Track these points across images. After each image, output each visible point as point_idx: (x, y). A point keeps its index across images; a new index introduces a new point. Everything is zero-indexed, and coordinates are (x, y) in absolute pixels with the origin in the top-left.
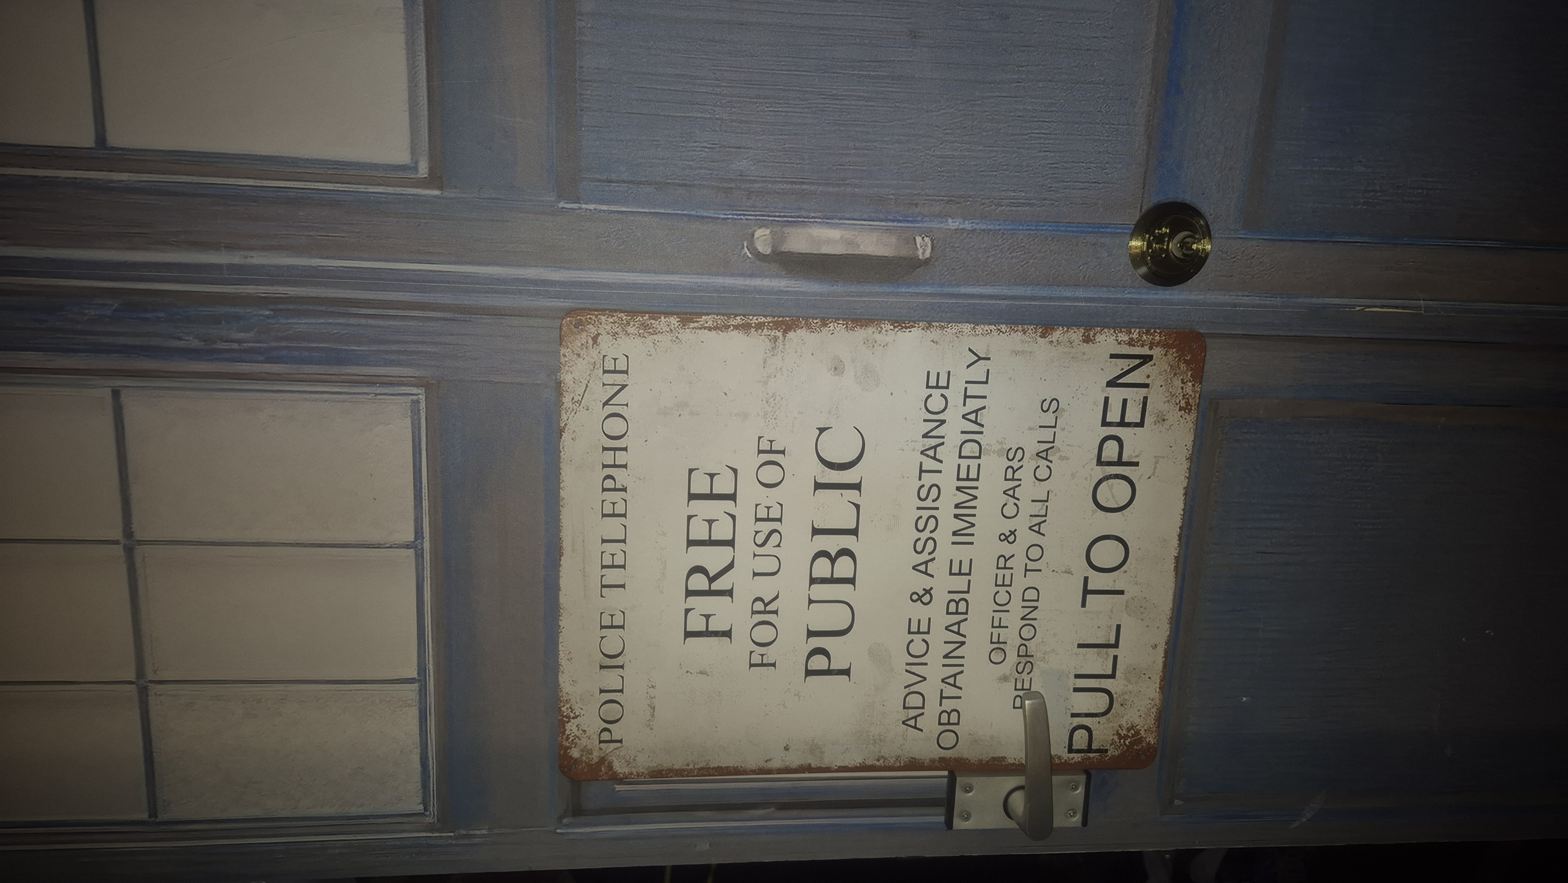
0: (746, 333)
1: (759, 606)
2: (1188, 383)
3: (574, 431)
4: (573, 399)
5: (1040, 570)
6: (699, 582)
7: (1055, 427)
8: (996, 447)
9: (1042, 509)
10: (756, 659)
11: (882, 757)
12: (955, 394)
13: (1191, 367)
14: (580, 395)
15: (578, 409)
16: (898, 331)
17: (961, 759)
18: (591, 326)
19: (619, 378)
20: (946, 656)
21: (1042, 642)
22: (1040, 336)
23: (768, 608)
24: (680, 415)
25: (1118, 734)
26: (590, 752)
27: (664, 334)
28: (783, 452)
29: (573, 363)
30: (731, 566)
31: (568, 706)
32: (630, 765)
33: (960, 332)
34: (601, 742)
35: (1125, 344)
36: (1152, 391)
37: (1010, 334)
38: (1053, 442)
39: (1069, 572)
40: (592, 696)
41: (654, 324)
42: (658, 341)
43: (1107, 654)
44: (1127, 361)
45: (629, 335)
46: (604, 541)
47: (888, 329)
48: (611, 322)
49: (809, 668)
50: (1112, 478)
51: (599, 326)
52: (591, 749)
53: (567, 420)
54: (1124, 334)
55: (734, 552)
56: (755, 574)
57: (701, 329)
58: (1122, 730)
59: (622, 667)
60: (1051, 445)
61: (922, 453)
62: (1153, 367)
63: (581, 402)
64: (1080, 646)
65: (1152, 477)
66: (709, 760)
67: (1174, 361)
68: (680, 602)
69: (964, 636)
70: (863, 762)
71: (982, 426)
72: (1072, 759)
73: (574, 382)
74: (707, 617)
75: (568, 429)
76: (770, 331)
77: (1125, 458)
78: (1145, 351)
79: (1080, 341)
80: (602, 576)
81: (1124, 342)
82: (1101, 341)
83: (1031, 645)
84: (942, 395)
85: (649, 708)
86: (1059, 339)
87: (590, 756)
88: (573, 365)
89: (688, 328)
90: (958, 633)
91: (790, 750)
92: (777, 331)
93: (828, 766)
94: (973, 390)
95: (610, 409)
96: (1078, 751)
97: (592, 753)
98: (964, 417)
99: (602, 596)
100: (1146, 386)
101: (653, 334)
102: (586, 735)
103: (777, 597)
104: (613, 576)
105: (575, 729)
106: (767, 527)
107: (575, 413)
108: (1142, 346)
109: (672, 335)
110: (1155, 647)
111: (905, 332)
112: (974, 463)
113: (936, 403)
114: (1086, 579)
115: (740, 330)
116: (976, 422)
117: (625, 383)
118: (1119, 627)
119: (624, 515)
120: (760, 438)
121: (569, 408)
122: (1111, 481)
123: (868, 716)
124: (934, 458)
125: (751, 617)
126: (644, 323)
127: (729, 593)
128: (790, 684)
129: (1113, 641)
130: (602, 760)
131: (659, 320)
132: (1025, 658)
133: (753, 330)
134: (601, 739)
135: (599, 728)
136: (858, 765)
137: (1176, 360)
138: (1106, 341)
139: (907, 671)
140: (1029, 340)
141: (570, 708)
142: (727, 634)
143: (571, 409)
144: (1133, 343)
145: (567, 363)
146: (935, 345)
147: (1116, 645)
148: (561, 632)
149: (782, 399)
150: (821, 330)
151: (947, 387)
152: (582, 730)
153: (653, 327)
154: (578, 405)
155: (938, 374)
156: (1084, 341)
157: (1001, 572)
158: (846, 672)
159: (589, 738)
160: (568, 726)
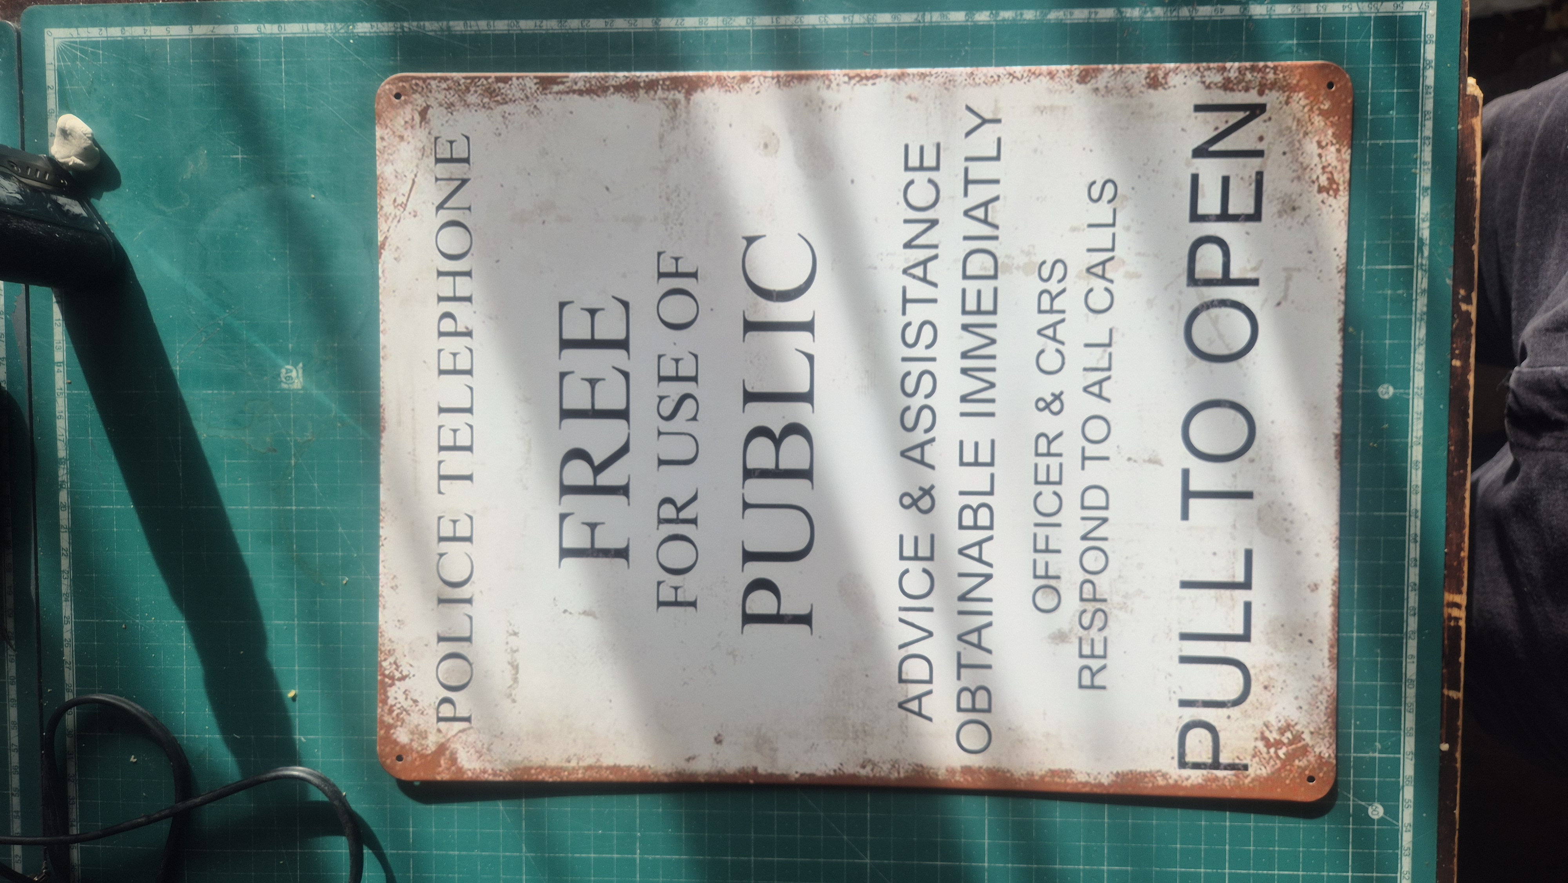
0: (632, 97)
1: (669, 511)
2: (1329, 147)
3: (398, 248)
4: (395, 201)
5: (1107, 458)
6: (578, 473)
7: (1113, 225)
8: (1023, 261)
9: (1102, 357)
10: (667, 594)
11: (870, 761)
12: (950, 181)
13: (1331, 122)
14: (404, 195)
15: (402, 215)
16: (855, 85)
17: (998, 770)
18: (417, 96)
19: (458, 170)
20: (962, 599)
21: (1120, 577)
22: (1078, 81)
23: (683, 515)
24: (544, 222)
25: (1264, 738)
26: (424, 735)
27: (517, 102)
28: (694, 275)
29: (394, 149)
30: (624, 450)
31: (391, 660)
32: (482, 758)
33: (950, 81)
34: (440, 719)
35: (1217, 87)
36: (1269, 162)
37: (1029, 81)
38: (1113, 249)
39: (1154, 461)
40: (426, 645)
41: (503, 88)
42: (509, 114)
43: (1233, 599)
44: (1224, 115)
45: (468, 106)
46: (442, 410)
47: (841, 82)
48: (445, 89)
49: (748, 611)
50: (1216, 306)
51: (429, 94)
52: (426, 731)
53: (388, 231)
54: (1214, 71)
55: (629, 428)
56: (661, 462)
57: (567, 93)
58: (1271, 732)
59: (469, 601)
60: (1108, 255)
61: (905, 271)
62: (1268, 123)
63: (406, 205)
64: (1186, 585)
65: (1283, 304)
66: (601, 755)
67: (1302, 111)
68: (553, 506)
69: (990, 565)
70: (840, 769)
71: (996, 227)
72: (1187, 779)
73: (396, 177)
74: (593, 527)
75: (390, 245)
76: (667, 93)
77: (1234, 274)
78: (1252, 97)
79: (1143, 86)
80: (440, 462)
81: (1216, 84)
82: (1178, 85)
83: (1102, 583)
84: (930, 181)
85: (509, 667)
86: (1109, 85)
87: (423, 742)
88: (394, 152)
89: (550, 93)
90: (980, 561)
91: (724, 743)
92: (676, 92)
93: (785, 772)
94: (978, 171)
95: (445, 216)
96: (1197, 766)
97: (426, 738)
98: (966, 213)
99: (440, 492)
100: (1259, 154)
101: (501, 104)
102: (417, 708)
103: (694, 498)
104: (455, 463)
105: (401, 698)
106: (675, 390)
107: (399, 221)
108: (1247, 90)
109: (528, 103)
111: (866, 85)
112: (987, 287)
113: (921, 194)
114: (1186, 473)
115: (623, 92)
116: (985, 221)
117: (465, 177)
118: (1249, 555)
119: (469, 372)
120: (659, 254)
121: (390, 214)
122: (1214, 311)
123: (844, 692)
124: (924, 280)
125: (658, 529)
126: (489, 88)
127: (623, 490)
128: (719, 635)
129: (1240, 578)
130: (442, 748)
131: (510, 82)
132: (1093, 603)
133: (642, 92)
134: (440, 715)
135: (437, 698)
136: (832, 773)
137: (1306, 109)
138: (1185, 84)
139: (901, 620)
140: (1061, 88)
141: (395, 663)
142: (622, 553)
143: (393, 215)
144: (1231, 85)
145: (386, 149)
146: (913, 103)
147: (1247, 585)
148: (383, 545)
149: (689, 194)
150: (740, 89)
151: (937, 168)
152: (412, 699)
153: (502, 94)
154: (402, 209)
155: (922, 149)
156: (1150, 86)
157: (1043, 462)
158: (805, 619)
159: (422, 713)
160: (392, 692)
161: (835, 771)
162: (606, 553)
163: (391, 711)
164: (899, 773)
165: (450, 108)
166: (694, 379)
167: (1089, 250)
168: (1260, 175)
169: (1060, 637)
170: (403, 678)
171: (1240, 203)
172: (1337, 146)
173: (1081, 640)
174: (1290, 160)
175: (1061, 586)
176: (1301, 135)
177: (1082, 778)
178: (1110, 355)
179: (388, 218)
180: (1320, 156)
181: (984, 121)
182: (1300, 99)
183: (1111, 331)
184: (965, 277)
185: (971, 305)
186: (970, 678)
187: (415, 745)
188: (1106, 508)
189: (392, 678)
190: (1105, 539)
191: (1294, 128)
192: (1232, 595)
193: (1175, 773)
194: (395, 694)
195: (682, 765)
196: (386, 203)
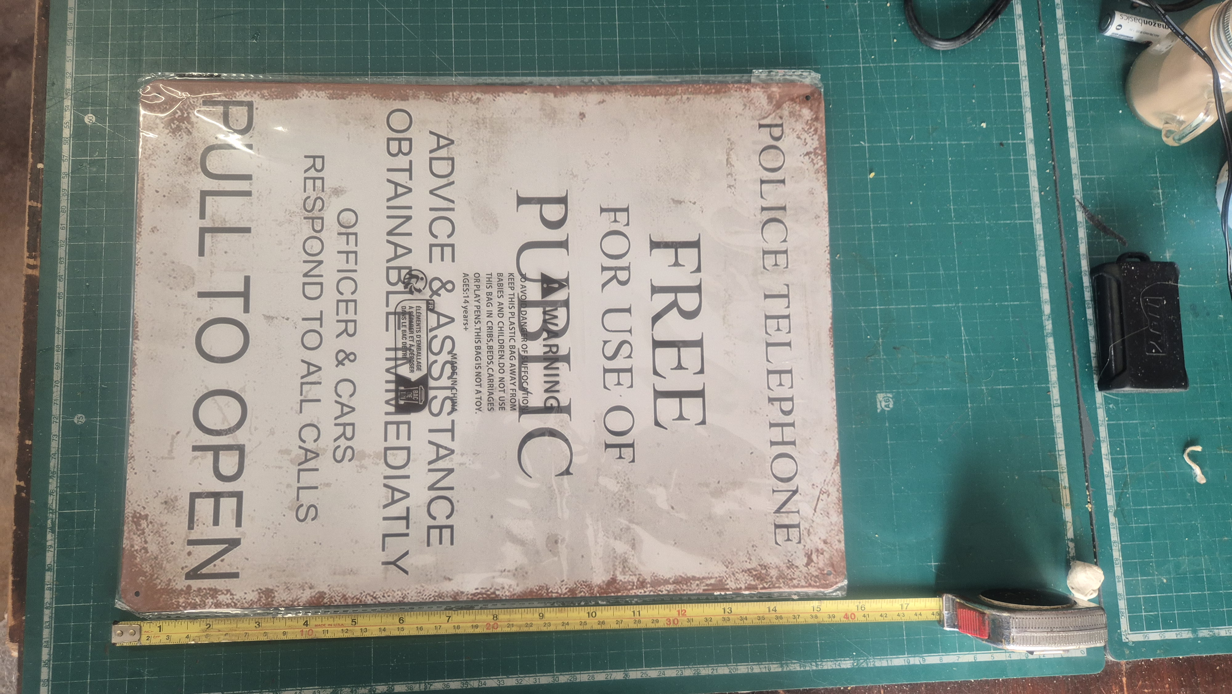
0: (656, 576)
1: (622, 275)
2: (139, 549)
3: (825, 461)
4: (828, 495)
5: (304, 319)
6: (688, 301)
7: (299, 488)
8: (366, 462)
9: (307, 392)
10: (621, 216)
11: (474, 103)
12: (420, 519)
13: (137, 567)
14: (822, 500)
15: (823, 485)
16: (491, 589)
17: (382, 98)
18: (815, 573)
19: (783, 520)
20: (409, 218)
21: (294, 235)
22: (325, 594)
23: (612, 273)
24: (719, 482)
25: (191, 124)
26: (792, 114)
27: (741, 570)
28: (608, 446)
29: (830, 534)
30: (655, 320)
31: (817, 166)
32: (750, 99)
33: (420, 593)
34: (781, 125)
35: (221, 591)
36: (184, 536)
37: (361, 593)
38: (299, 470)
39: (269, 318)
40: (793, 177)
41: (751, 580)
42: (746, 562)
43: (213, 220)
44: (217, 570)
45: (777, 567)
46: (789, 344)
47: (501, 590)
48: (794, 579)
49: (563, 206)
50: (223, 430)
51: (806, 575)
52: (790, 117)
53: (832, 474)
54: (224, 603)
55: (652, 334)
56: (628, 310)
57: (704, 578)
58: (186, 128)
59: (763, 209)
60: (302, 467)
61: (452, 452)
62: (184, 565)
63: (820, 493)
64: (247, 230)
65: (174, 434)
66: (666, 103)
67: (159, 575)
68: (706, 278)
69: (388, 242)
70: (495, 97)
71: (386, 486)
72: (247, 94)
73: (828, 513)
74: (677, 264)
75: (831, 463)
76: (630, 580)
77: (210, 455)
78: (196, 584)
79: (276, 591)
80: (788, 307)
81: (223, 593)
82: (251, 592)
83: (308, 231)
84: (434, 518)
85: (733, 163)
86: (302, 591)
87: (792, 110)
88: (830, 532)
89: (716, 578)
90: (396, 245)
91: (578, 113)
92: (623, 580)
93: (534, 94)
94: (399, 527)
95: (791, 486)
96: (240, 103)
97: (790, 113)
98: (407, 495)
99: (788, 286)
100: (191, 543)
101: (752, 569)
102: (797, 133)
103: (604, 285)
104: (777, 307)
105: (809, 140)
106: (620, 363)
107: (825, 481)
108: (199, 590)
109: (733, 570)
110: (154, 230)
111: (482, 588)
112: (392, 441)
113: (441, 509)
114: (247, 310)
115: (662, 579)
116: (394, 489)
117: (777, 515)
118: (201, 253)
119: (769, 372)
120: (633, 461)
121: (831, 486)
122: (225, 427)
123: (494, 151)
124: (438, 446)
125: (630, 263)
126: (762, 580)
127: (655, 290)
128: (584, 189)
129: (208, 236)
130: (779, 106)
131: (746, 585)
132: (314, 216)
133: (649, 580)
134: (781, 128)
135: (783, 140)
136: (501, 94)
137: (156, 575)
138: (246, 593)
139: (453, 202)
140: (338, 589)
141: (814, 164)
142: (655, 245)
143: (829, 485)
144: (211, 593)
145: (836, 534)
146: (447, 576)
147: (203, 231)
148: (827, 247)
149: (612, 506)
150: (576, 584)
151: (430, 528)
152: (801, 139)
153: (752, 577)
154: (823, 489)
155: (441, 543)
156: (271, 591)
157: (351, 317)
158: (521, 201)
159: (793, 129)
160: (816, 144)
161: (499, 96)
162: (667, 245)
163: (816, 130)
164: (453, 95)
165: (790, 565)
166: (606, 371)
167: (317, 470)
168: (191, 527)
169: (337, 192)
170: (808, 154)
171: (205, 507)
172: (133, 549)
173: (323, 191)
174: (168, 538)
175: (337, 228)
176: (159, 557)
177: (322, 94)
178: (301, 395)
179: (833, 483)
180: (146, 542)
181: (394, 563)
182: (160, 583)
183: (301, 412)
184: (408, 449)
185: (403, 428)
186: (402, 162)
187: (798, 108)
188: (304, 284)
189: (816, 154)
190: (305, 262)
191: (165, 562)
192: (214, 223)
193: (256, 99)
194: (813, 142)
195: (608, 98)
196: (835, 493)
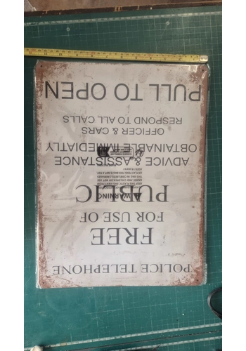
161: (200, 180)
162: (150, 233)
164: (201, 165)
166: (110, 213)
169: (170, 128)
171: (68, 87)
179: (72, 285)
186: (179, 149)
193: (201, 102)
194: (183, 282)
195: (199, 216)
196: (69, 285)
